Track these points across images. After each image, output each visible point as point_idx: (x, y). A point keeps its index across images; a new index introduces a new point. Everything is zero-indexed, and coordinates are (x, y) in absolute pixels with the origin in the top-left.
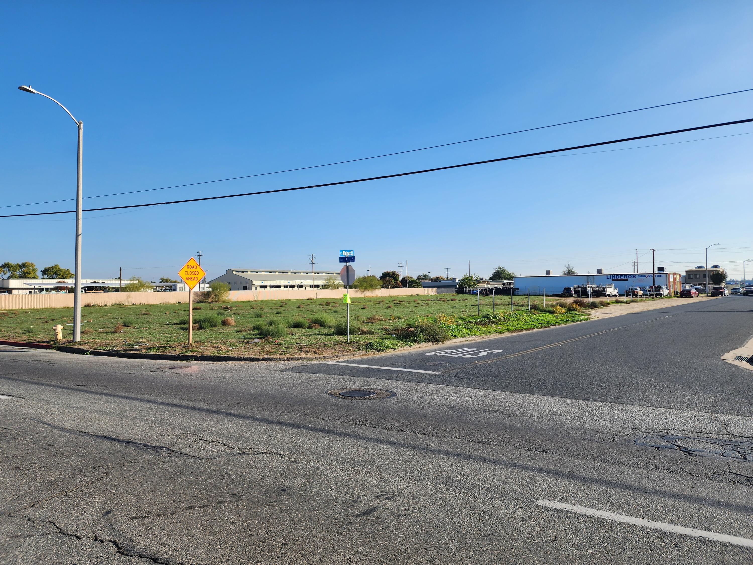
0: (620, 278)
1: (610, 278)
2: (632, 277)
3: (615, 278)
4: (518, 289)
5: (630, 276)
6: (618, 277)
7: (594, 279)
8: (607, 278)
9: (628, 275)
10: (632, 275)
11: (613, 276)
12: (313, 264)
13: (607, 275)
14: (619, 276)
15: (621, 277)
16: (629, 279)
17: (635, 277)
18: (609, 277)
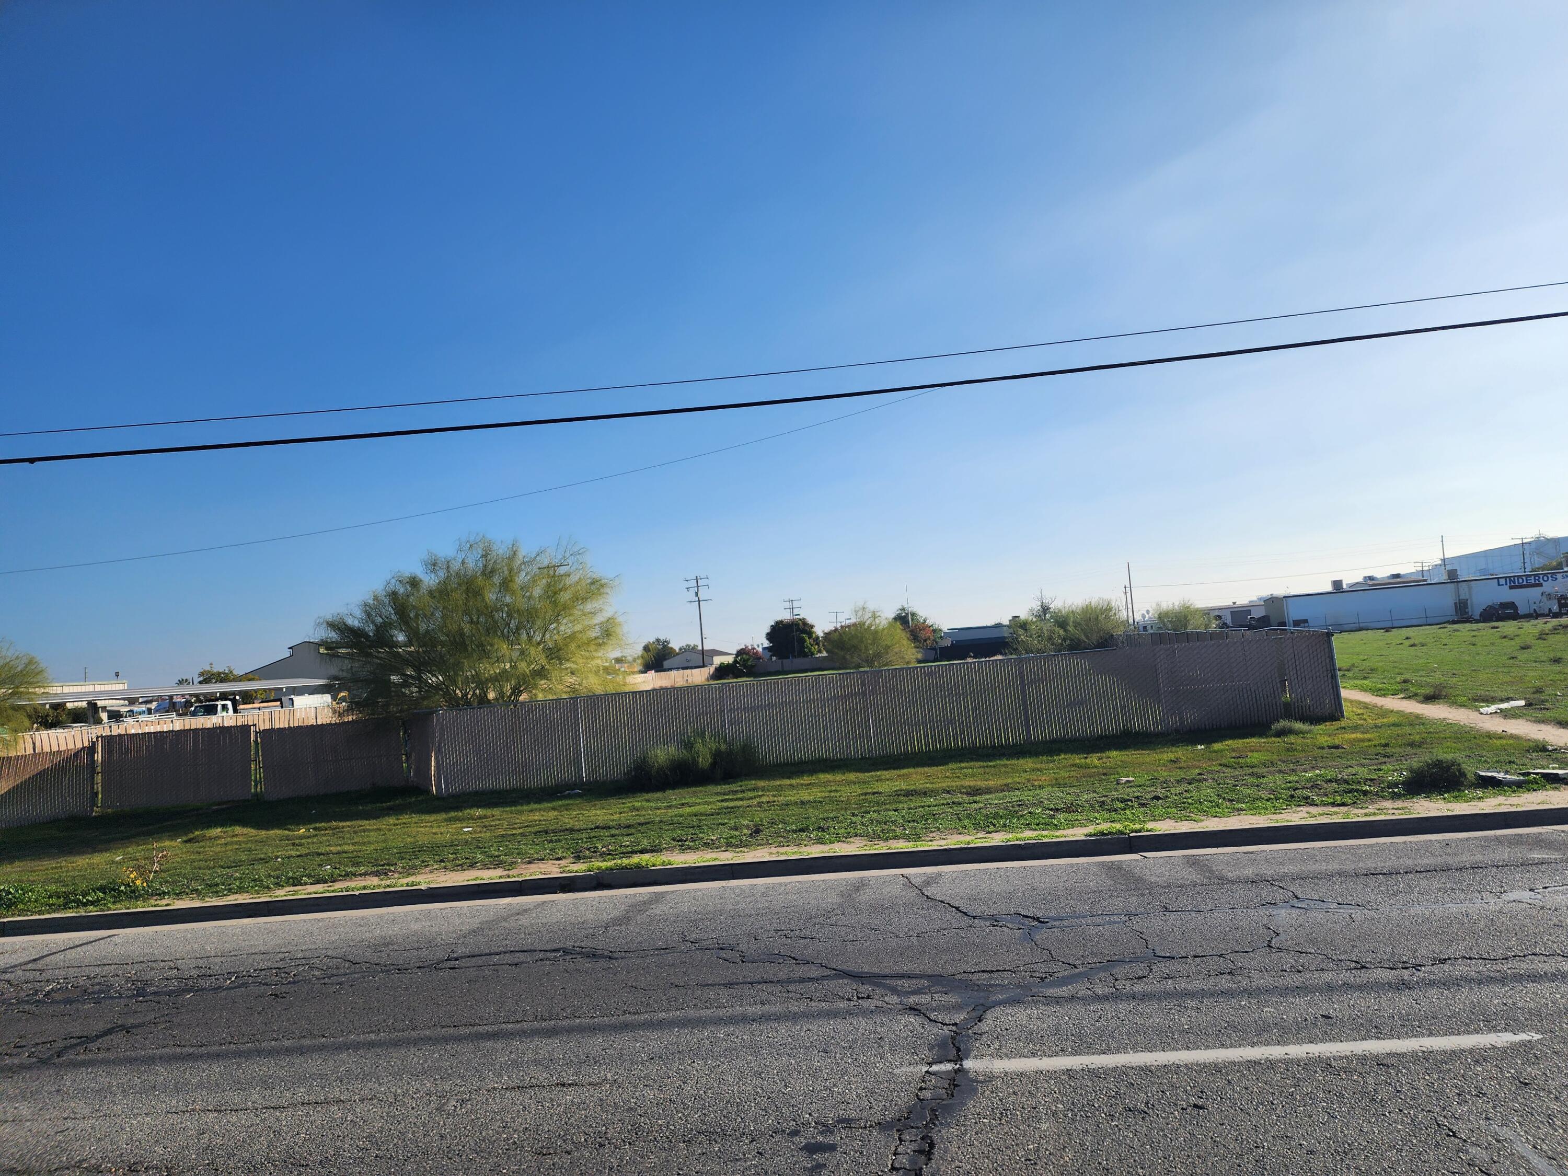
0: (1525, 583)
1: (1504, 583)
2: (1550, 578)
3: (1514, 583)
4: (1306, 621)
5: (1545, 578)
6: (1521, 581)
7: (1470, 588)
8: (1499, 585)
9: (1541, 576)
10: (1549, 576)
11: (1510, 580)
12: (699, 601)
13: (1498, 578)
14: (1524, 578)
15: (1527, 580)
16: (1544, 583)
17: (1556, 579)
18: (1502, 581)
